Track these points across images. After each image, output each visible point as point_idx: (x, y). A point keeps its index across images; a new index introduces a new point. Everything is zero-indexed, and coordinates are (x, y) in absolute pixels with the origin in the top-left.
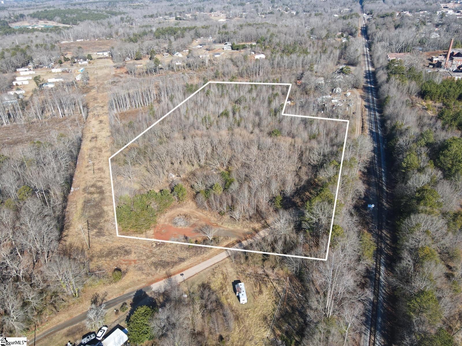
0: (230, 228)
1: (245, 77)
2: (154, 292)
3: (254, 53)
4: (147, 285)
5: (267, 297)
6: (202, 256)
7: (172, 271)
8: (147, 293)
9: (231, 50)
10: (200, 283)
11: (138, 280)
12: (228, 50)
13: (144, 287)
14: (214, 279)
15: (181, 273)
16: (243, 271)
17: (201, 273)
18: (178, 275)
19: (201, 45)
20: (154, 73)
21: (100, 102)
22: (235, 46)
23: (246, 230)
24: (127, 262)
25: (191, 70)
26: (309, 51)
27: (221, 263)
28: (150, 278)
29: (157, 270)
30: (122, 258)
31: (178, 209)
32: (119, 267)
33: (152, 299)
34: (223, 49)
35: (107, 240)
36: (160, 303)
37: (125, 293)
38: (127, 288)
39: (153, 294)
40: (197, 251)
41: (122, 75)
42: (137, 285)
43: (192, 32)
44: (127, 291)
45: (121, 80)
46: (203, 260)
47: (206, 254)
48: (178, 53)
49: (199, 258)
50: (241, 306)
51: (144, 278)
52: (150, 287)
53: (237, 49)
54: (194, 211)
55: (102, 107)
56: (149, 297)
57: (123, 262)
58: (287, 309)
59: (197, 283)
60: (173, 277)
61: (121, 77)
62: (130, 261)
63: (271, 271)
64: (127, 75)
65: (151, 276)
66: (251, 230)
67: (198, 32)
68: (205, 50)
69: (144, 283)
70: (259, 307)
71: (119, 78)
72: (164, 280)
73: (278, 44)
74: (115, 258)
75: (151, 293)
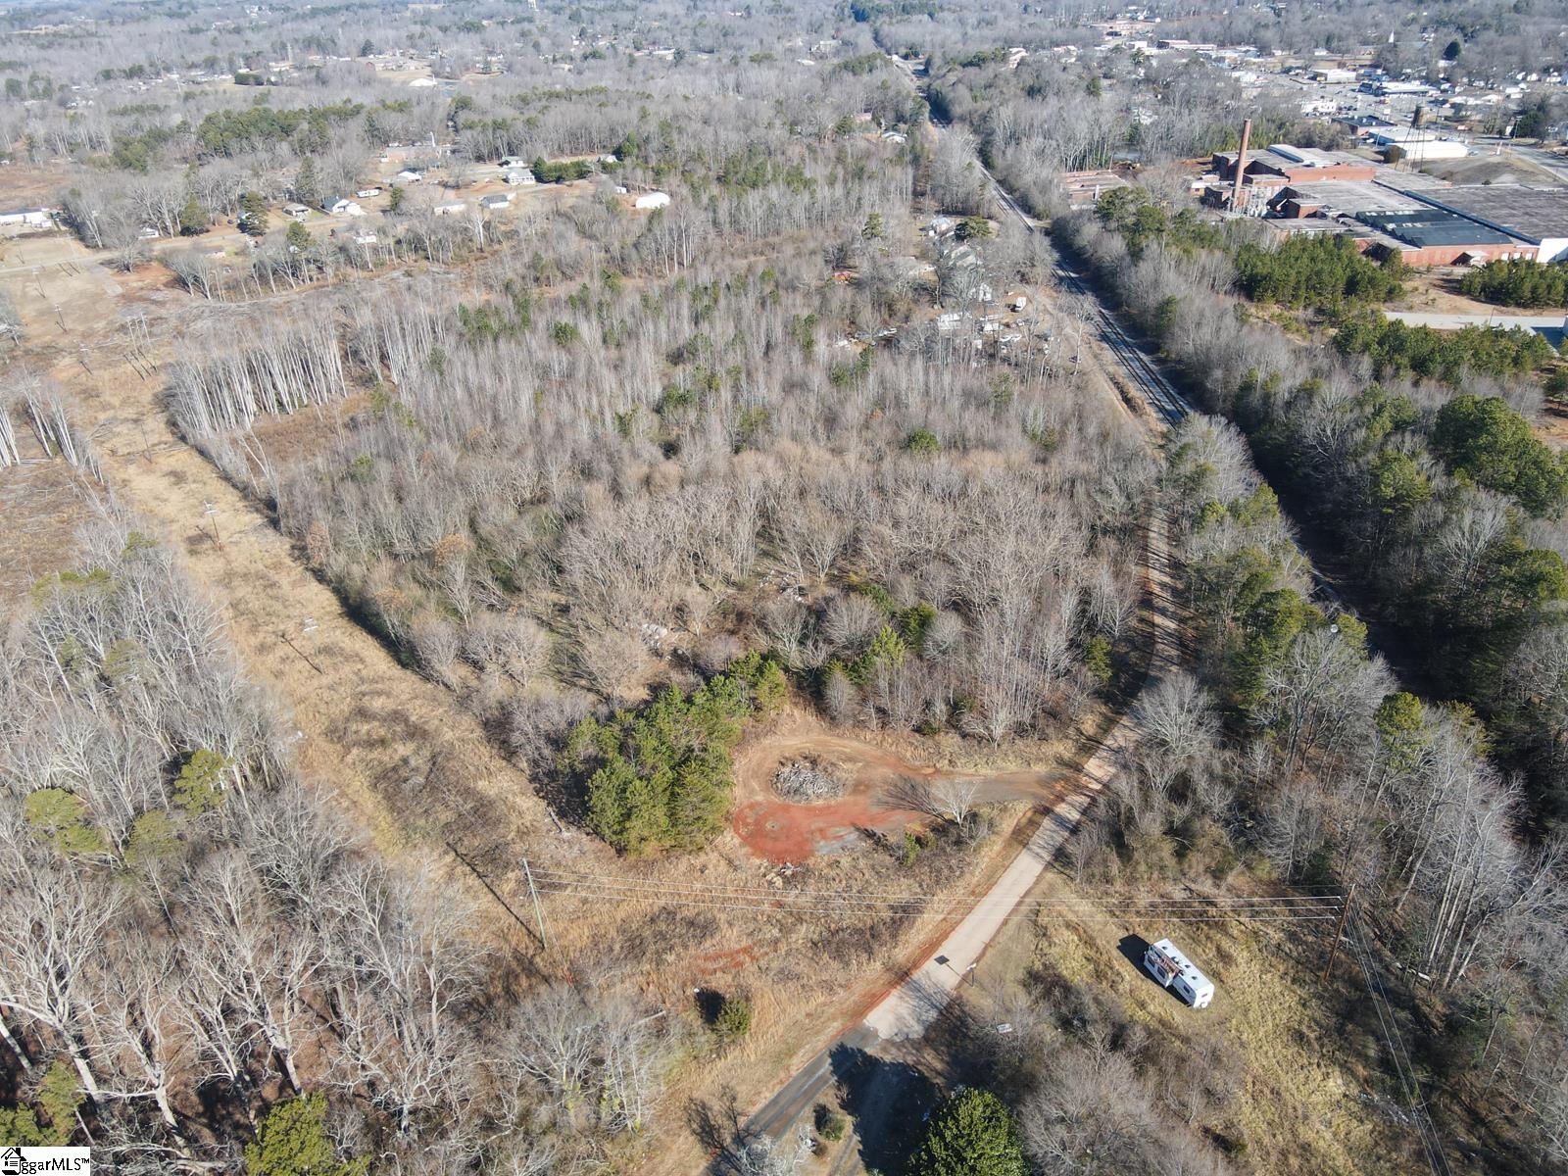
0: (986, 771)
1: (637, 273)
2: (890, 1042)
3: (624, 190)
4: (850, 1025)
5: (1255, 967)
6: (961, 883)
7: (901, 954)
8: (869, 1051)
9: (533, 182)
10: (1021, 974)
11: (808, 1015)
12: (526, 183)
13: (842, 1033)
14: (1054, 950)
15: (937, 955)
16: (1127, 904)
17: (1000, 939)
18: (930, 965)
19: (413, 170)
20: (292, 280)
21: (116, 401)
22: (550, 170)
23: (1040, 769)
24: (722, 962)
25: (426, 262)
26: (808, 175)
27: (1037, 891)
28: (846, 999)
29: (847, 964)
30: (692, 951)
31: (766, 742)
32: (704, 985)
33: (901, 1069)
34: (506, 180)
35: (585, 901)
36: (939, 1074)
37: (794, 1073)
38: (791, 1052)
39: (894, 1050)
40: (939, 871)
41: (158, 296)
42: (818, 1033)
43: (357, 126)
44: (798, 1063)
45: (163, 312)
46: (979, 893)
47: (972, 874)
48: (344, 202)
49: (960, 891)
50: (1199, 1016)
51: (824, 1004)
52: (868, 1029)
53: (558, 180)
54: (823, 737)
55: (136, 421)
56: (885, 1064)
57: (710, 966)
58: (1337, 991)
59: (1010, 977)
60: (917, 975)
61: (155, 302)
62: (732, 955)
63: (1210, 882)
64: (178, 293)
65: (841, 991)
66: (1055, 765)
67: (377, 124)
68: (441, 189)
69: (834, 1019)
70: (1255, 1005)
71: (153, 307)
72: (895, 992)
73: (697, 157)
74: (671, 958)
75: (885, 1050)
